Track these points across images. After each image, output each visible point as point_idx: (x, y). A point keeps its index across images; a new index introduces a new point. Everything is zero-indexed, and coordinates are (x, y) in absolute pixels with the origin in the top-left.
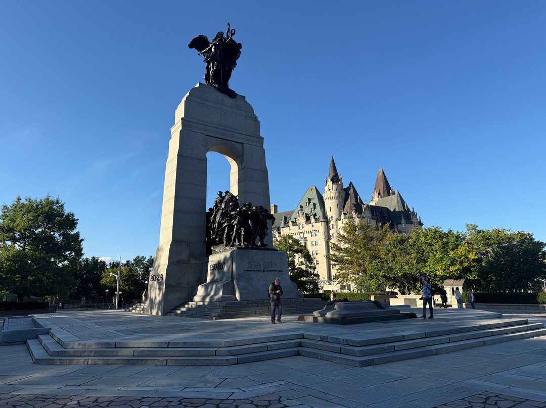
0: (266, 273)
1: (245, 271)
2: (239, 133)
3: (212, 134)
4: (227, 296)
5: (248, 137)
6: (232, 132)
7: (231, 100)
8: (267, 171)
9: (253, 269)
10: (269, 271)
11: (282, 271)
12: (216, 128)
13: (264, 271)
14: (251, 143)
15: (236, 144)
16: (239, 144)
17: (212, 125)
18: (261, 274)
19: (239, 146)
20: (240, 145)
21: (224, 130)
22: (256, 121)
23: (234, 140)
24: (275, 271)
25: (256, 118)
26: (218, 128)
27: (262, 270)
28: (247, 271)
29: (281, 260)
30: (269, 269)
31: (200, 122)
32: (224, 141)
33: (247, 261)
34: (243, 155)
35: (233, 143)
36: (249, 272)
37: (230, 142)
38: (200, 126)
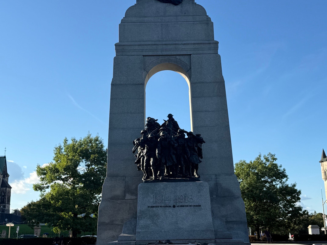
0: (176, 208)
1: (149, 207)
2: (184, 44)
3: (150, 54)
4: (127, 235)
5: (196, 45)
6: (176, 44)
7: (175, 7)
8: (224, 82)
9: (159, 205)
10: (181, 206)
11: (200, 206)
12: (154, 45)
13: (174, 206)
14: (201, 52)
15: (182, 58)
16: (185, 56)
17: (150, 43)
18: (171, 210)
19: (185, 59)
20: (187, 57)
21: (165, 45)
22: (207, 24)
23: (179, 53)
24: (190, 206)
25: (208, 19)
26: (157, 45)
27: (172, 206)
28: (152, 207)
29: (199, 192)
30: (181, 204)
31: (136, 43)
32: (166, 58)
33: (152, 196)
34: (191, 68)
35: (178, 57)
36: (154, 209)
37: (174, 56)
38: (137, 47)
